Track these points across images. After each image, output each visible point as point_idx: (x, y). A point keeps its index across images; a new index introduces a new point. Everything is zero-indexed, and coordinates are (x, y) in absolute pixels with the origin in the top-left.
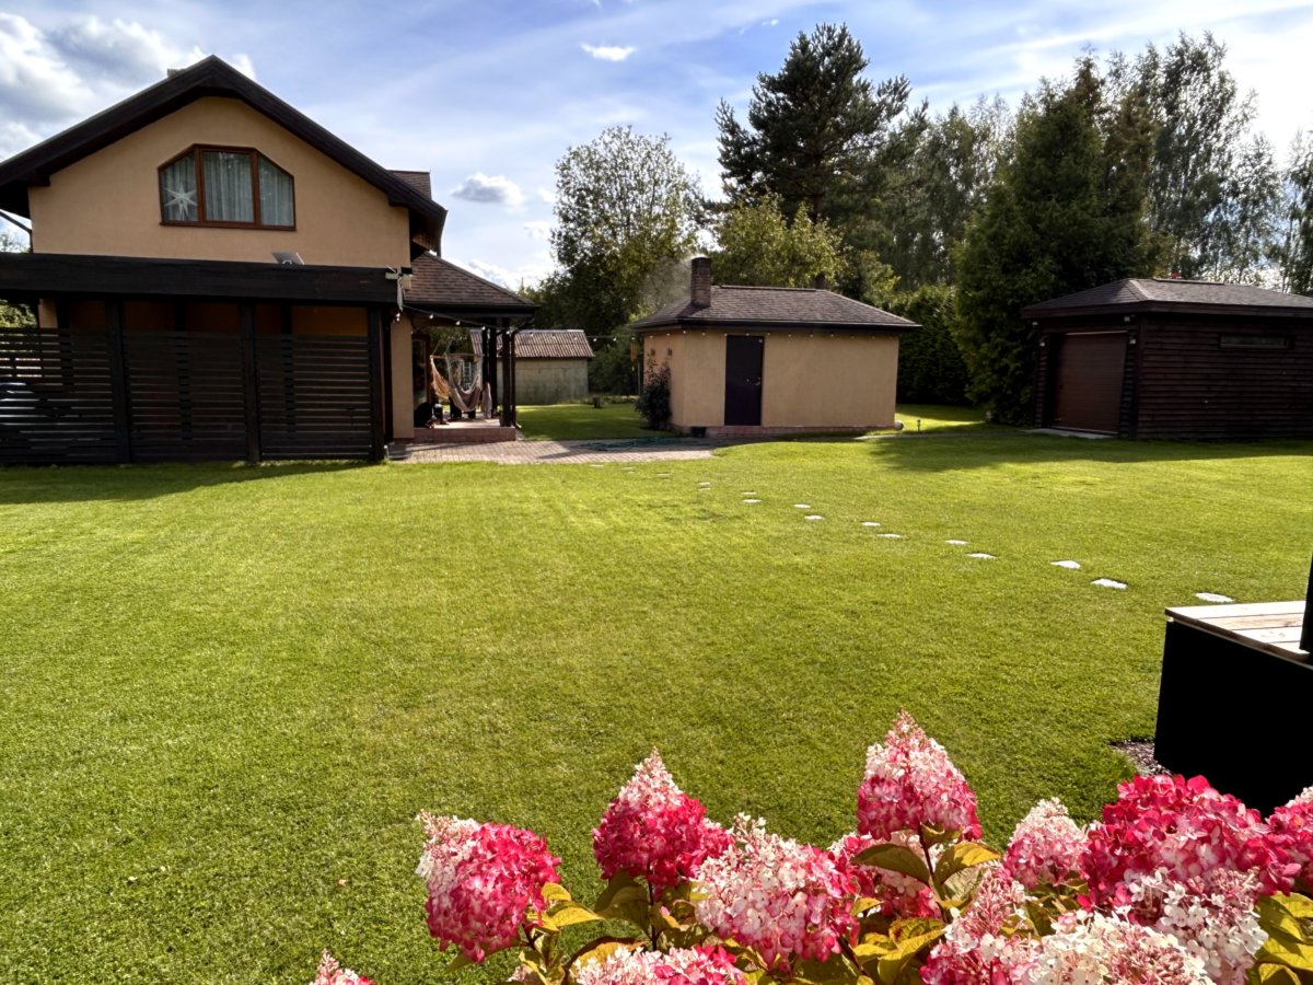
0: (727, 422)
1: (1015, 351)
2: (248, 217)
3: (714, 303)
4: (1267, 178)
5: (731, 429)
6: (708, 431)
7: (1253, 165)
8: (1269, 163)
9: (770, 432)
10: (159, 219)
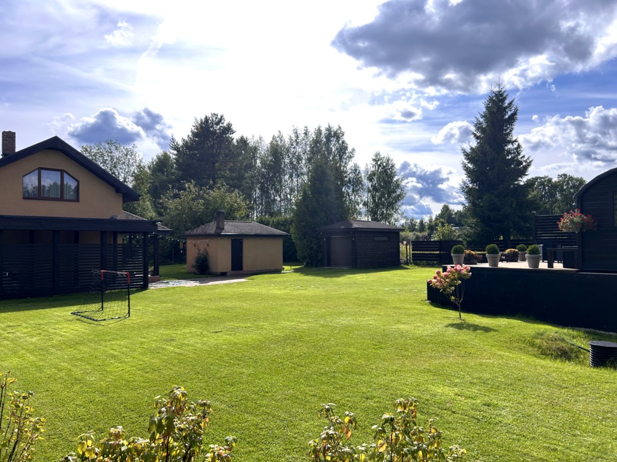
0: (232, 270)
1: (315, 242)
2: (59, 196)
3: (226, 227)
4: (359, 178)
5: (234, 272)
6: (227, 274)
7: (354, 173)
8: (359, 172)
9: (246, 273)
10: (22, 197)
